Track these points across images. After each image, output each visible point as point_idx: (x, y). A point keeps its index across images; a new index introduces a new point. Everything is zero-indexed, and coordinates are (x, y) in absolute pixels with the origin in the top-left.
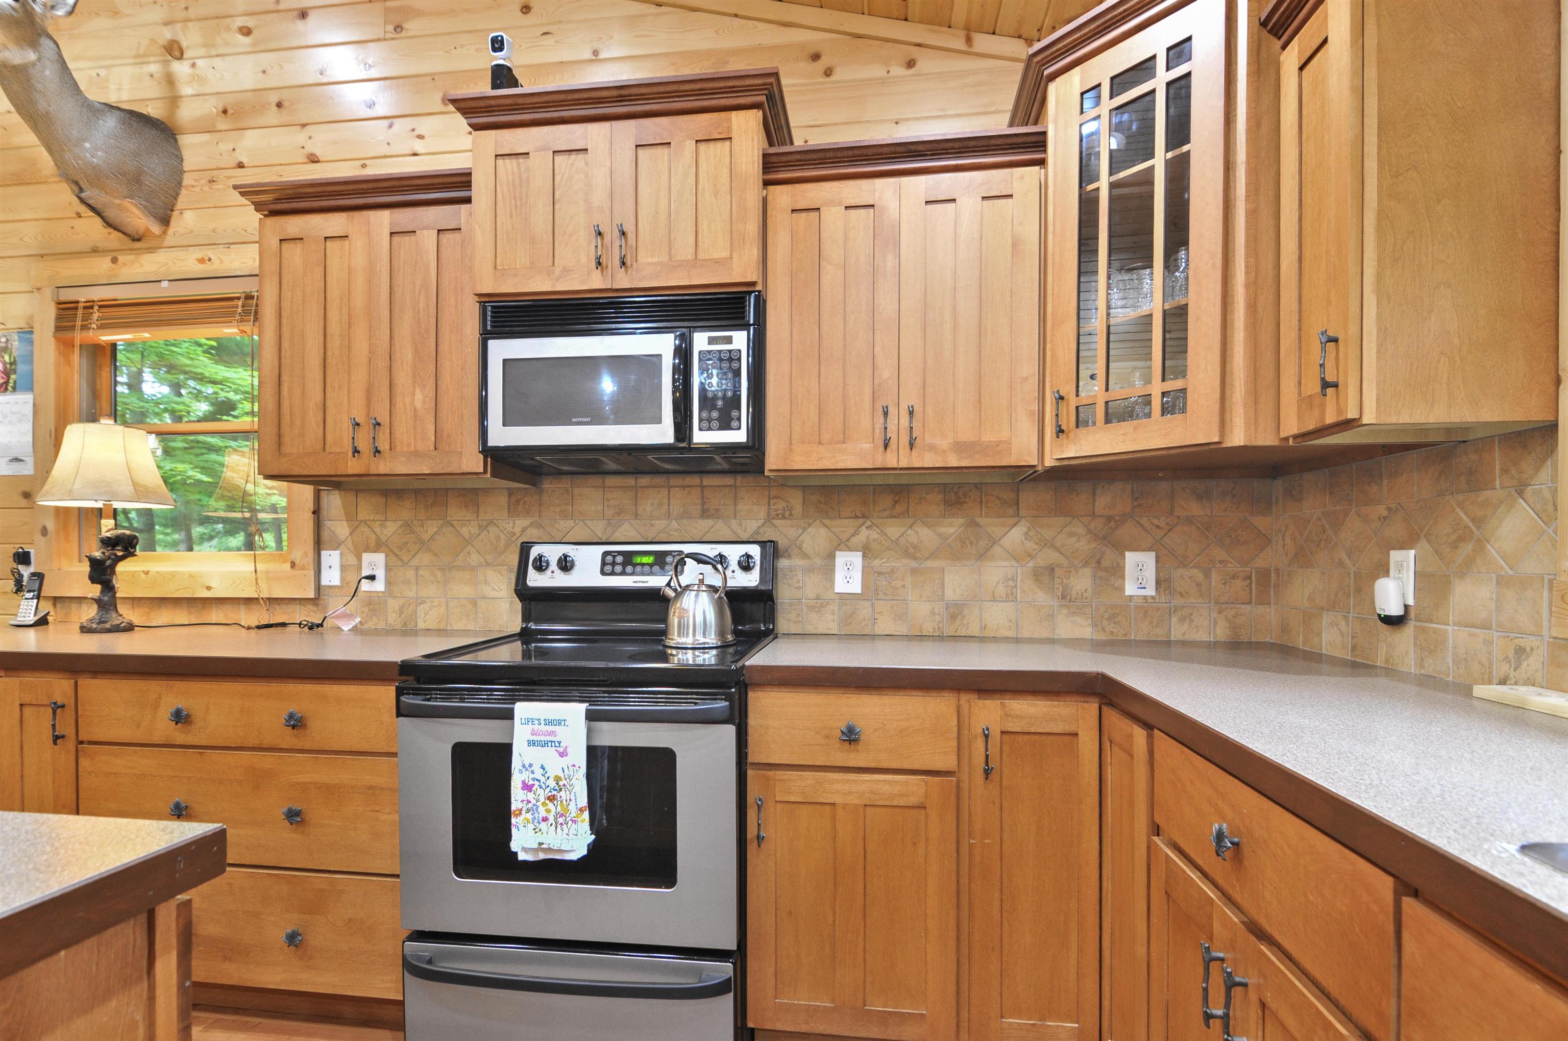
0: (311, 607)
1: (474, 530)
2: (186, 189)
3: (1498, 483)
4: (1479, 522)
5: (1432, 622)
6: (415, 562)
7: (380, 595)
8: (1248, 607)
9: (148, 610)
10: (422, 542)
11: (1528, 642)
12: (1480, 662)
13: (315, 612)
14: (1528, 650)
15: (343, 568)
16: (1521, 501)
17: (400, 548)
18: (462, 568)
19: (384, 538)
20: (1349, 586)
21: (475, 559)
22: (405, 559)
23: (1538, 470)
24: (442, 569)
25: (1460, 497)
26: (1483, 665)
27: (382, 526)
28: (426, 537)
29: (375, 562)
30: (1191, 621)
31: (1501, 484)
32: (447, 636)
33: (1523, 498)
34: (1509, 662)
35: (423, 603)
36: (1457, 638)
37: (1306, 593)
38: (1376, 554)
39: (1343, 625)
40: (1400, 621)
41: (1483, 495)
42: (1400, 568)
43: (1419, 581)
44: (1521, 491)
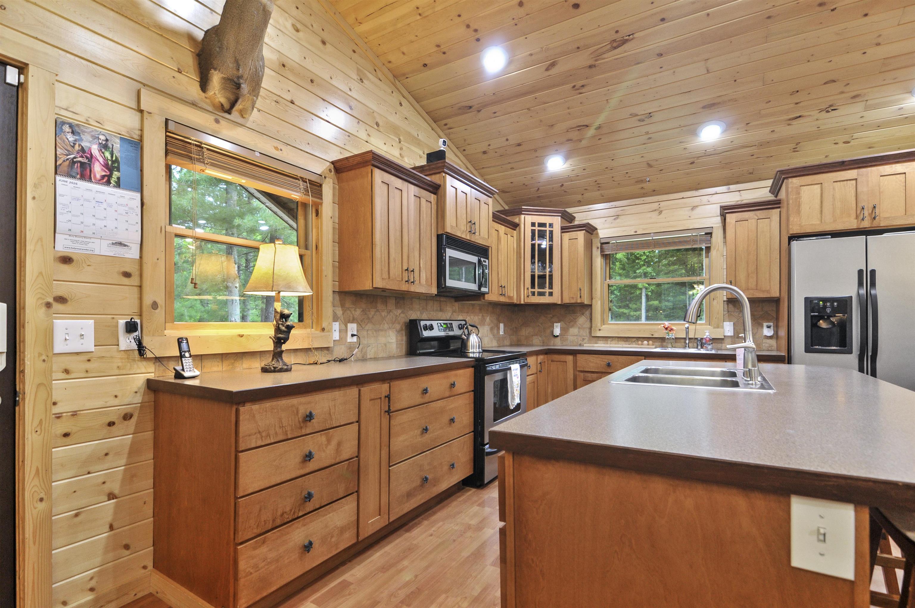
0: (326, 352)
1: (386, 314)
2: (261, 98)
4: (575, 319)
5: (565, 336)
6: (367, 328)
7: (354, 343)
9: (233, 361)
10: (368, 318)
12: (576, 342)
13: (328, 354)
14: (585, 338)
15: (340, 331)
16: (583, 316)
17: (362, 321)
18: (382, 330)
19: (356, 317)
21: (386, 326)
22: (363, 326)
23: (585, 313)
24: (376, 331)
25: (571, 314)
27: (355, 310)
28: (371, 316)
29: (352, 328)
31: (578, 314)
32: (377, 360)
34: (581, 341)
35: (369, 346)
36: (570, 338)
37: (527, 332)
38: (550, 324)
39: (540, 338)
40: (557, 336)
41: (575, 315)
42: (557, 326)
43: (562, 329)
44: (583, 314)
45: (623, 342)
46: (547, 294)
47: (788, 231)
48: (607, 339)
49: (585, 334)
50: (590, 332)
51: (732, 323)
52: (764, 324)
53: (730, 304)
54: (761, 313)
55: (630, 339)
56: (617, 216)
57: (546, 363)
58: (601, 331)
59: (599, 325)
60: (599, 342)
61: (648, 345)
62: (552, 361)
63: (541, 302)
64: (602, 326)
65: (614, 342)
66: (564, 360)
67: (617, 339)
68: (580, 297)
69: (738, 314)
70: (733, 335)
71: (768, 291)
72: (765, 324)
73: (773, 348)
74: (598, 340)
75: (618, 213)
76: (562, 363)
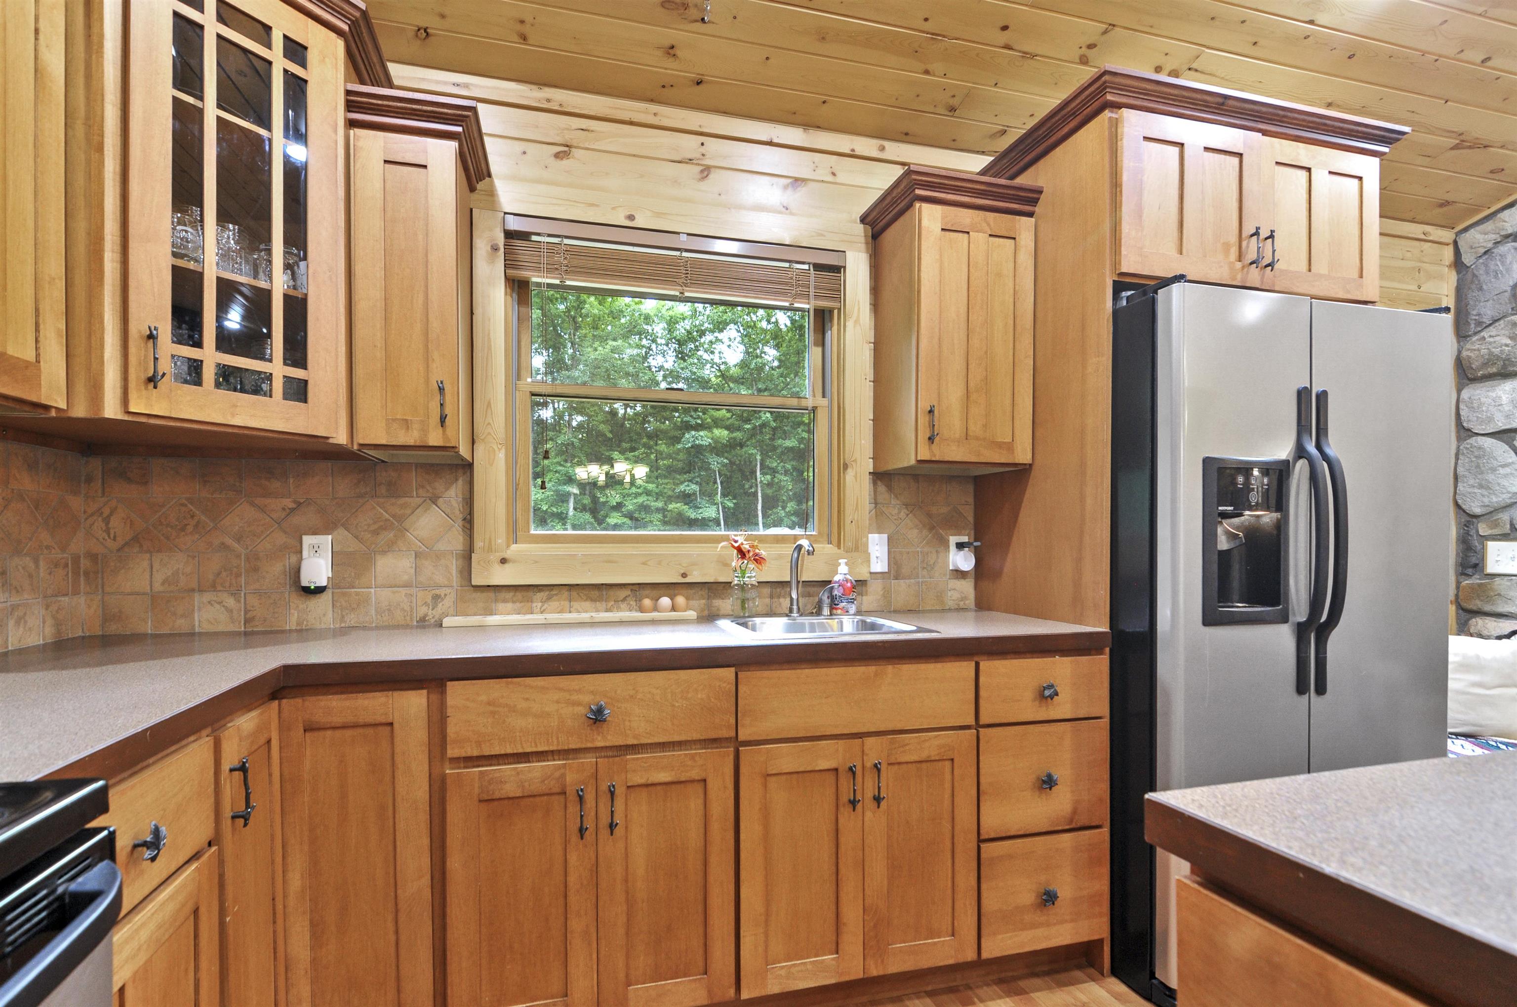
3: (415, 493)
4: (400, 519)
5: (353, 587)
8: (66, 599)
11: (442, 592)
12: (403, 610)
14: (443, 596)
16: (434, 506)
20: (238, 567)
23: (447, 489)
25: (381, 500)
26: (405, 611)
30: (26, 622)
31: (417, 494)
33: (436, 505)
34: (428, 605)
36: (380, 596)
37: (159, 577)
38: (280, 539)
39: (230, 602)
40: (320, 590)
41: (402, 501)
42: (316, 550)
43: (338, 559)
44: (434, 500)
45: (587, 604)
46: (278, 385)
47: (1116, 263)
48: (530, 594)
49: (440, 579)
50: (467, 571)
51: (886, 535)
52: (951, 538)
53: (879, 483)
54: (944, 510)
55: (611, 592)
56: (564, 151)
57: (275, 744)
58: (506, 565)
59: (501, 541)
60: (501, 606)
61: (674, 609)
62: (309, 728)
63: (238, 421)
64: (508, 546)
65: (554, 604)
66: (383, 720)
67: (565, 593)
68: (443, 419)
69: (896, 511)
70: (887, 570)
71: (1009, 447)
72: (953, 540)
73: (967, 602)
74: (496, 601)
75: (568, 137)
76: (370, 731)
